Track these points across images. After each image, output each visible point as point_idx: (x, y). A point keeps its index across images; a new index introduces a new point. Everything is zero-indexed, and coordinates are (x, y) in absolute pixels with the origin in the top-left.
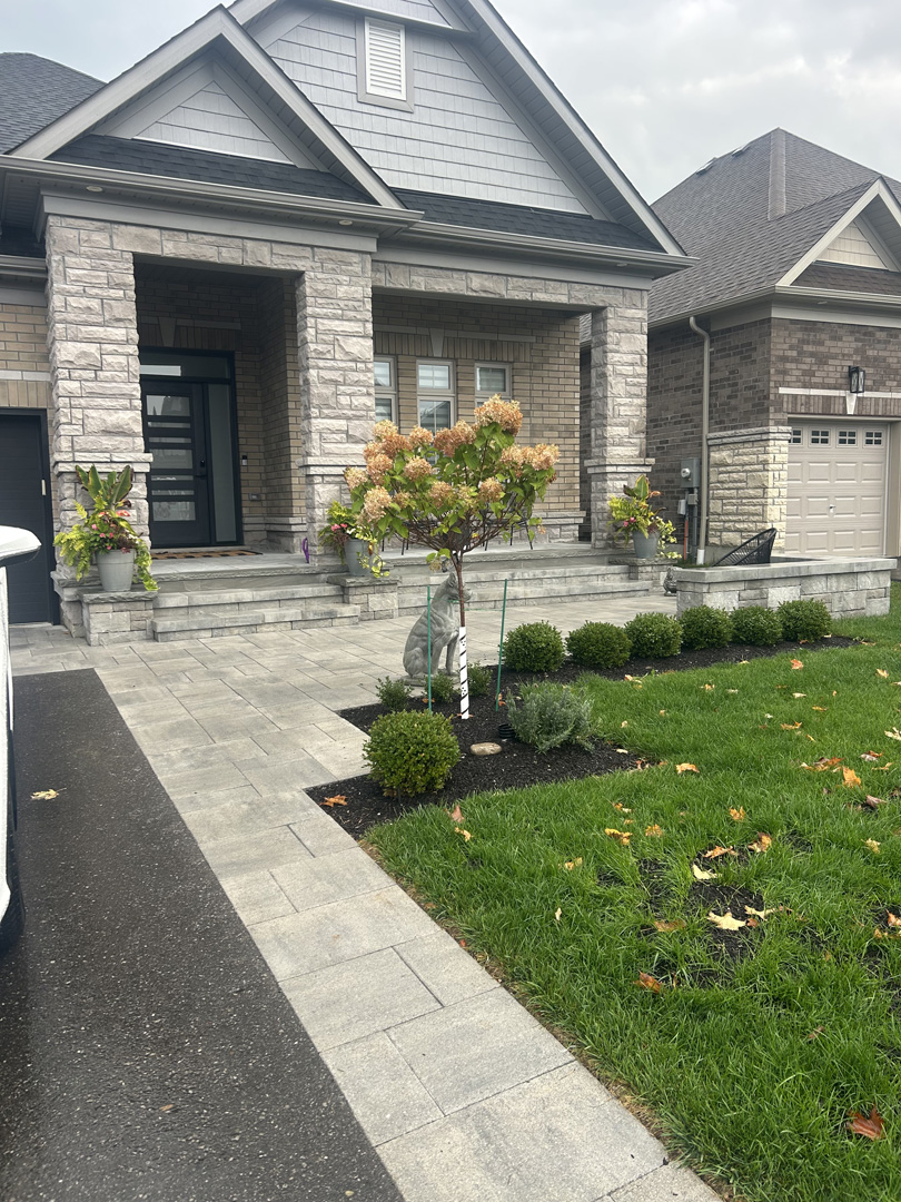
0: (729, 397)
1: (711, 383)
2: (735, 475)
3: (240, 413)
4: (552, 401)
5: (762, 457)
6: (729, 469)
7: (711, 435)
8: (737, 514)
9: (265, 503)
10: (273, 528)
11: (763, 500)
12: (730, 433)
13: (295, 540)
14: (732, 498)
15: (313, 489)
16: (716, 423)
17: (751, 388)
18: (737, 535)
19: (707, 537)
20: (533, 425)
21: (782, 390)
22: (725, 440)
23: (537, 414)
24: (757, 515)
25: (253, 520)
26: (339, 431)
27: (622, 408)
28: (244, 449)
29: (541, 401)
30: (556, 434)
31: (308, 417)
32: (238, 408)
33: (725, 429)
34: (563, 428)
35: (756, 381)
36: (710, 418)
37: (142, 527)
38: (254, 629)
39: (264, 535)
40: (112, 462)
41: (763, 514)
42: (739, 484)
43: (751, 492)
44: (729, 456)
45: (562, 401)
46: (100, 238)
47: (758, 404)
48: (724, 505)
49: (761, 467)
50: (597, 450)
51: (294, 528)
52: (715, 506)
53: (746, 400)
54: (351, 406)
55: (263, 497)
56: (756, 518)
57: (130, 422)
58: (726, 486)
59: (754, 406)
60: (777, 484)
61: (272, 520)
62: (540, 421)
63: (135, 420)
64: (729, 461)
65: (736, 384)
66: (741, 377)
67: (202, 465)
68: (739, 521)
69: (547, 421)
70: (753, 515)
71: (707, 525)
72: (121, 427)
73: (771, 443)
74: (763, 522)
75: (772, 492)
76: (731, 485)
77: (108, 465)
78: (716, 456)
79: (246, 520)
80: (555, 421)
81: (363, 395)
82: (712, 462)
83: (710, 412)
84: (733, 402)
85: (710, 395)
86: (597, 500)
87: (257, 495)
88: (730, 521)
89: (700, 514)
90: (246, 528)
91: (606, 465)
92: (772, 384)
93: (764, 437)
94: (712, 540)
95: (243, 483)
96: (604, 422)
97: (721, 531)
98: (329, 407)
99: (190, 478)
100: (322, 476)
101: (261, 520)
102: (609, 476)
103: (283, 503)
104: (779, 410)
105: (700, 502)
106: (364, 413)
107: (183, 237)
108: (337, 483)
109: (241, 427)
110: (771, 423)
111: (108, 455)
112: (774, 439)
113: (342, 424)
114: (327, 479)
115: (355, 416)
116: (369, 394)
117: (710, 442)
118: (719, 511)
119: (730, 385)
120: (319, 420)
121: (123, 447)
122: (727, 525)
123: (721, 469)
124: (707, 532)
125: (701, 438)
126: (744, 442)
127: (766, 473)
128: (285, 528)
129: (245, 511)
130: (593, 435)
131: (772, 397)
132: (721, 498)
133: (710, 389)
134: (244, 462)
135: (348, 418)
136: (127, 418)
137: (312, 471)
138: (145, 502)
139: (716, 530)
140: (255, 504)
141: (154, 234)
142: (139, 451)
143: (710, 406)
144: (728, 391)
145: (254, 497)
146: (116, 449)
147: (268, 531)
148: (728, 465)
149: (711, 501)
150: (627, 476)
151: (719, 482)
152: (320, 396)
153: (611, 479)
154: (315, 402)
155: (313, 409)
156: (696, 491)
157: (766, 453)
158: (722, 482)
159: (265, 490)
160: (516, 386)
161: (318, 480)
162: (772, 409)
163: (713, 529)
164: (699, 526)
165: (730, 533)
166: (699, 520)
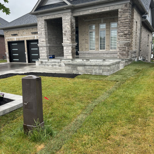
46: (41, 19)
107: (49, 16)
120: (64, 38)
135: (67, 37)
141: (46, 17)
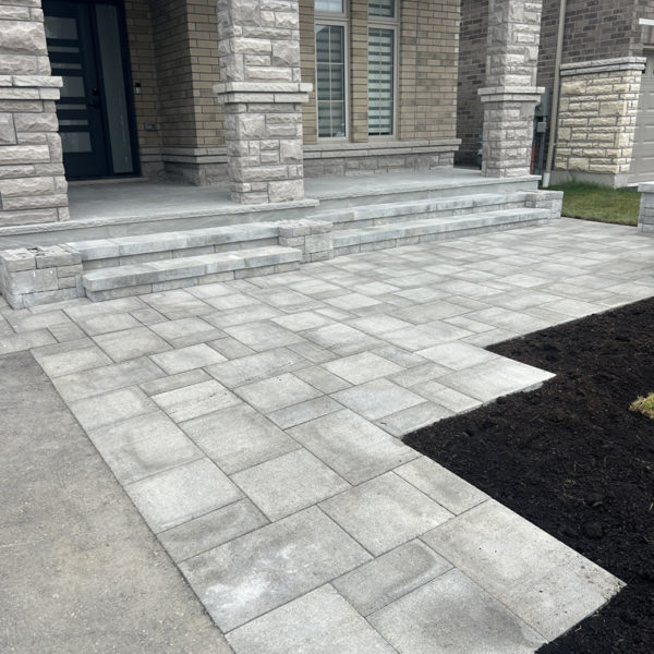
0: (586, 28)
1: (567, 14)
2: (587, 105)
3: (131, 37)
4: (436, 29)
5: (618, 87)
6: (581, 98)
7: (565, 66)
8: (586, 141)
9: (160, 133)
10: (171, 159)
11: (616, 128)
12: (585, 63)
13: (200, 172)
14: (582, 126)
15: (237, 118)
16: (570, 54)
17: (611, 19)
18: (586, 161)
19: (553, 162)
20: (419, 53)
21: (642, 21)
22: (579, 71)
23: (422, 41)
24: (608, 142)
25: (149, 152)
26: (263, 53)
27: (520, 35)
28: (136, 76)
29: (425, 28)
30: (438, 62)
31: (229, 35)
32: (129, 31)
33: (579, 60)
34: (444, 57)
35: (618, 11)
36: (564, 49)
37: (56, 166)
38: (196, 282)
39: (162, 166)
40: (14, 87)
41: (614, 141)
42: (591, 113)
43: (604, 120)
44: (583, 86)
45: (444, 29)
47: (619, 35)
48: (572, 132)
49: (616, 96)
50: (493, 78)
51: (199, 160)
52: (563, 133)
53: (605, 31)
54: (274, 23)
55: (159, 127)
56: (607, 145)
57: (32, 36)
58: (577, 114)
59: (613, 37)
60: (630, 112)
61: (172, 150)
62: (424, 49)
63: (38, 35)
64: (582, 91)
65: (595, 16)
66: (601, 8)
67: (95, 93)
68: (589, 148)
69: (431, 49)
70: (604, 141)
71: (554, 151)
72: (21, 42)
73: (629, 73)
74: (613, 148)
75: (625, 120)
76: (582, 114)
77: (10, 91)
78: (568, 86)
79: (143, 151)
80: (437, 50)
81: (286, 10)
82: (563, 91)
83: (564, 43)
84: (590, 34)
85: (566, 27)
86: (490, 128)
87: (153, 125)
88: (579, 147)
89: (547, 141)
90: (143, 159)
91: (503, 94)
92: (635, 14)
93: (623, 67)
94: (558, 165)
95: (138, 112)
96: (503, 48)
97: (568, 157)
98: (253, 24)
99: (83, 107)
100: (247, 104)
101: (157, 151)
102: (506, 105)
103: (184, 133)
104: (637, 41)
105: (548, 130)
106: (288, 32)
108: (261, 112)
109: (132, 53)
110: (630, 53)
111: (8, 78)
112: (632, 70)
113: (265, 44)
114: (252, 107)
115: (279, 35)
116: (293, 10)
117: (563, 73)
118: (568, 138)
119: (587, 17)
120: (242, 39)
121: (25, 67)
122: (575, 151)
123: (572, 99)
124: (554, 158)
125: (553, 69)
126: (599, 73)
127: (621, 102)
128: (189, 160)
129: (141, 141)
130: (488, 63)
131: (633, 28)
132: (571, 126)
133: (566, 20)
134: (138, 90)
135: (272, 38)
136: (27, 30)
137: (237, 98)
138: (57, 135)
139: (563, 156)
140: (152, 134)
142: (44, 73)
143: (565, 37)
144: (585, 22)
145: (150, 127)
146: (17, 71)
147: (166, 163)
148: (581, 95)
149: (560, 129)
150: (519, 105)
151: (569, 111)
152: (242, 10)
153: (507, 108)
154: (238, 17)
155: (235, 27)
156: (545, 119)
157: (622, 82)
158: (573, 111)
159: (159, 119)
160: (405, 12)
161: (242, 108)
162: (632, 40)
163: (560, 155)
164: (546, 152)
165: (578, 159)
166: (547, 147)
